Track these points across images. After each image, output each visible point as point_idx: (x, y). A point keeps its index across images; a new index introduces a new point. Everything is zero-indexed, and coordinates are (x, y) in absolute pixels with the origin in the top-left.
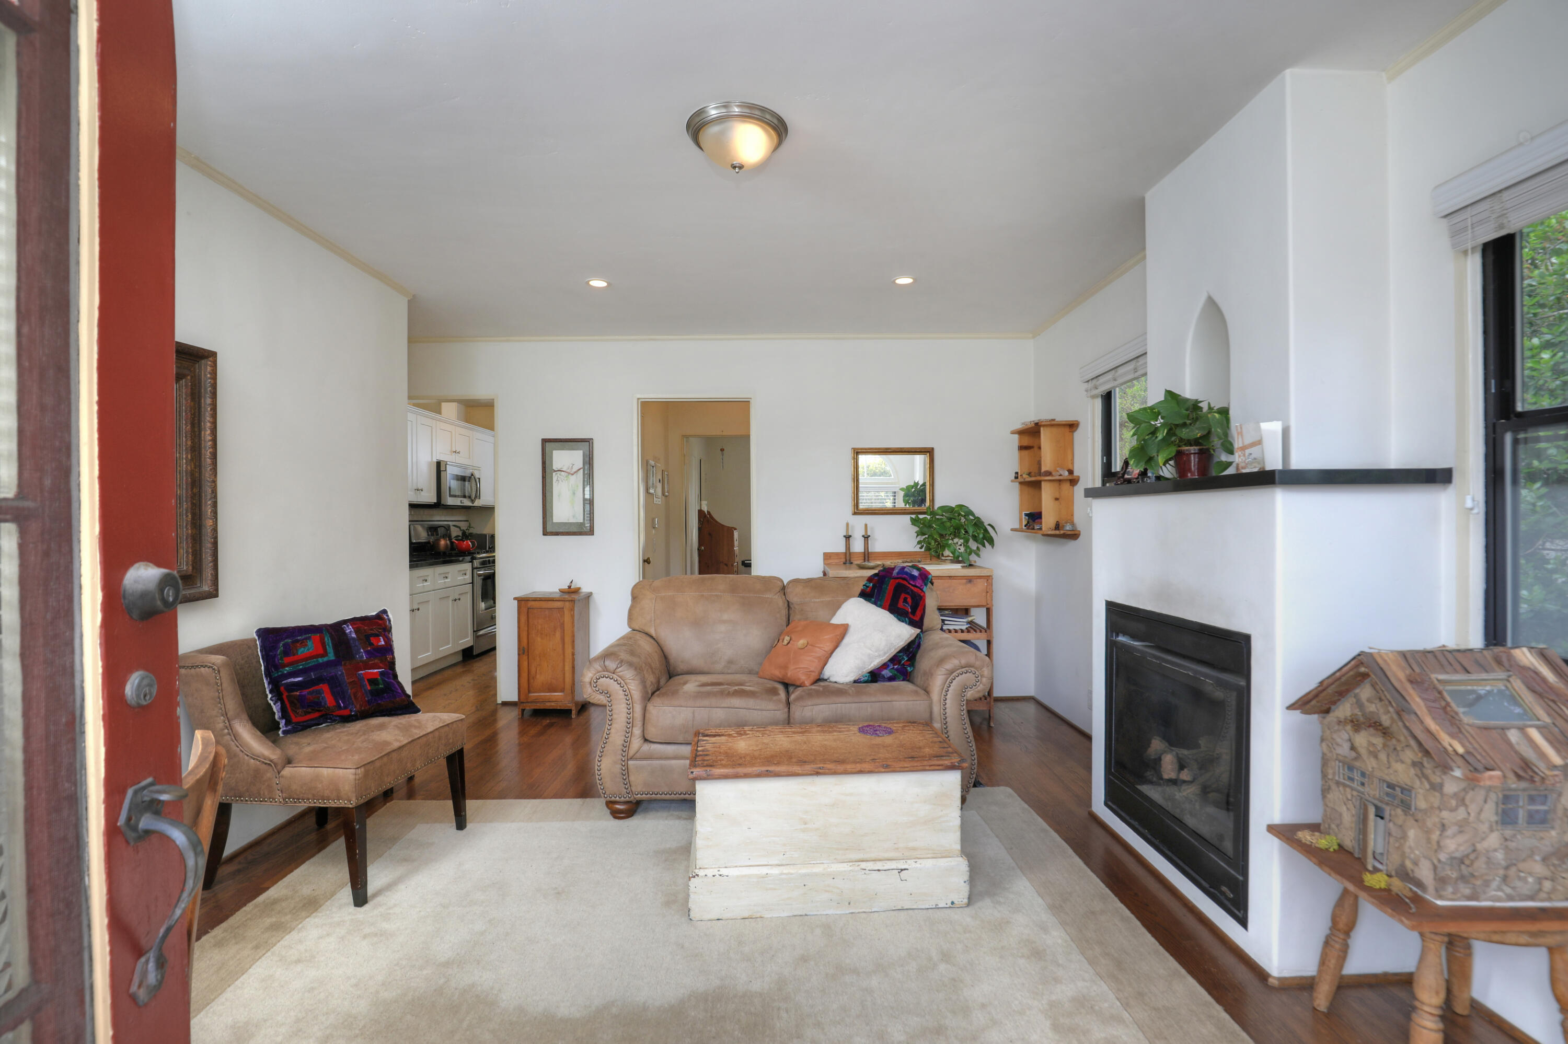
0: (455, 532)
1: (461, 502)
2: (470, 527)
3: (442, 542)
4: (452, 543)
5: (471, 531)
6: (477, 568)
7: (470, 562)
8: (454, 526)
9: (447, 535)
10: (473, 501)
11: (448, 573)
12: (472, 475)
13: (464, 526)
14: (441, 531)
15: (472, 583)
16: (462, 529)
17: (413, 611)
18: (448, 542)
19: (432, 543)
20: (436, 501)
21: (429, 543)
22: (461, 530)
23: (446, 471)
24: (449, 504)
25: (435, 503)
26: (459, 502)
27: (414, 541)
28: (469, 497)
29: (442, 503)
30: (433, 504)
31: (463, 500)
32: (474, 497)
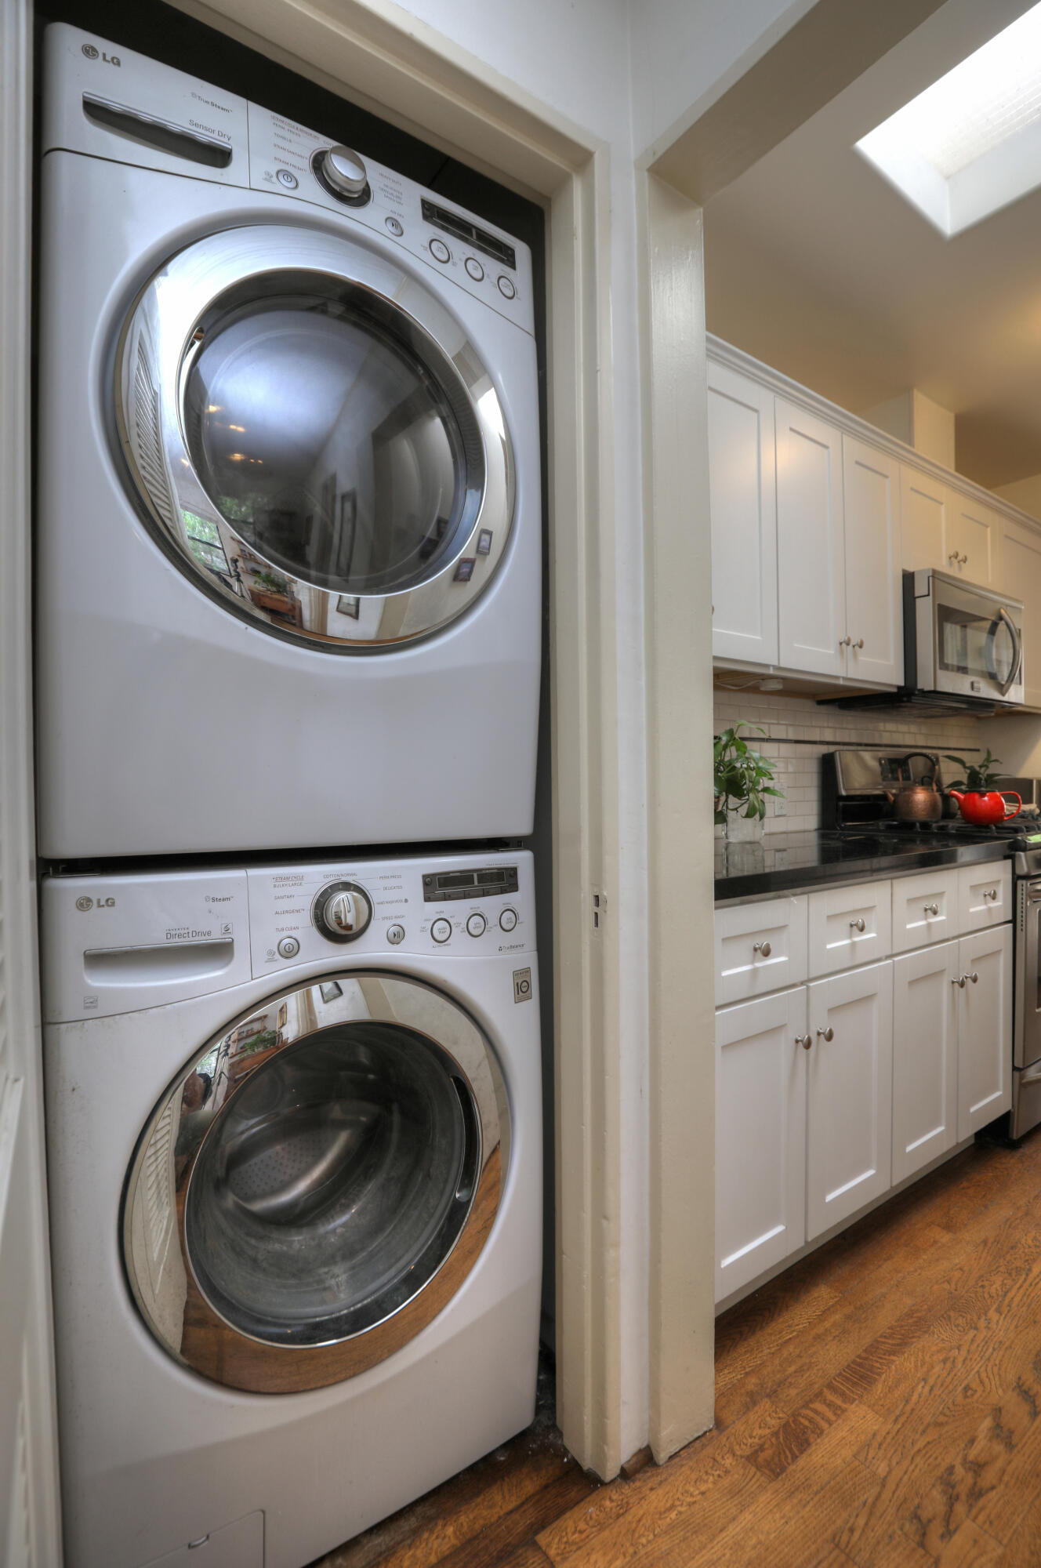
0: (950, 773)
1: (972, 688)
2: (988, 760)
3: (920, 796)
4: (946, 798)
5: (993, 769)
6: (1027, 877)
7: (1006, 857)
8: (949, 757)
9: (930, 779)
10: (1002, 688)
11: (941, 894)
12: (1001, 618)
13: (973, 760)
14: (917, 766)
15: (1014, 921)
16: (968, 765)
17: (808, 1045)
18: (937, 794)
19: (892, 798)
20: (902, 683)
21: (884, 797)
22: (965, 767)
23: (928, 595)
24: (939, 689)
25: (899, 688)
26: (968, 686)
27: (844, 793)
28: (992, 677)
29: (919, 686)
30: (895, 690)
31: (978, 683)
32: (1006, 678)
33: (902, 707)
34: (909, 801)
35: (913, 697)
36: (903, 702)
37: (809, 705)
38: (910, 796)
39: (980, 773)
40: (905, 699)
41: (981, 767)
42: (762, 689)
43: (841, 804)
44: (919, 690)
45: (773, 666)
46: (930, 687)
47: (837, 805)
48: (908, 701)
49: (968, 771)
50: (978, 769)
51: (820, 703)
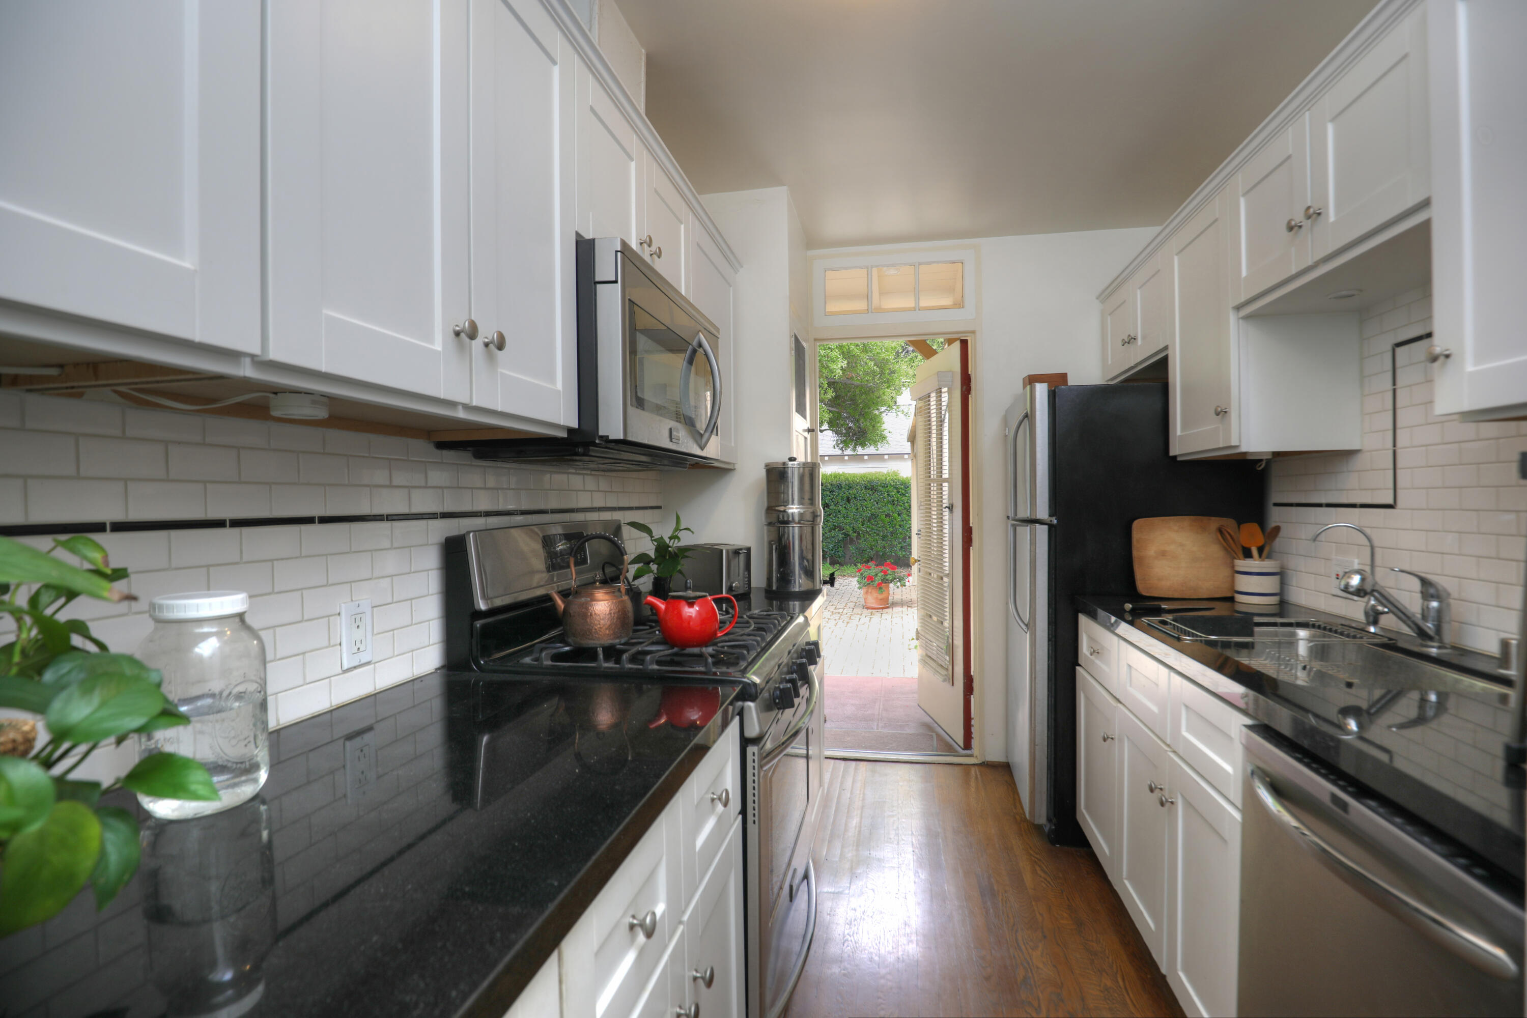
1: (671, 438)
3: (602, 607)
10: (700, 438)
12: (700, 344)
18: (624, 597)
23: (616, 282)
24: (631, 438)
25: (570, 431)
26: (666, 434)
27: (482, 606)
28: (690, 423)
29: (601, 433)
30: (564, 435)
31: (678, 431)
32: (704, 427)
33: (576, 461)
34: (586, 615)
35: (591, 448)
36: (577, 454)
37: (421, 448)
38: (586, 606)
39: (670, 547)
40: (581, 450)
41: (671, 538)
42: (274, 413)
43: (478, 624)
44: (602, 437)
45: (253, 356)
46: (617, 433)
47: (472, 625)
48: (584, 455)
49: (656, 544)
50: (667, 541)
51: (442, 445)
